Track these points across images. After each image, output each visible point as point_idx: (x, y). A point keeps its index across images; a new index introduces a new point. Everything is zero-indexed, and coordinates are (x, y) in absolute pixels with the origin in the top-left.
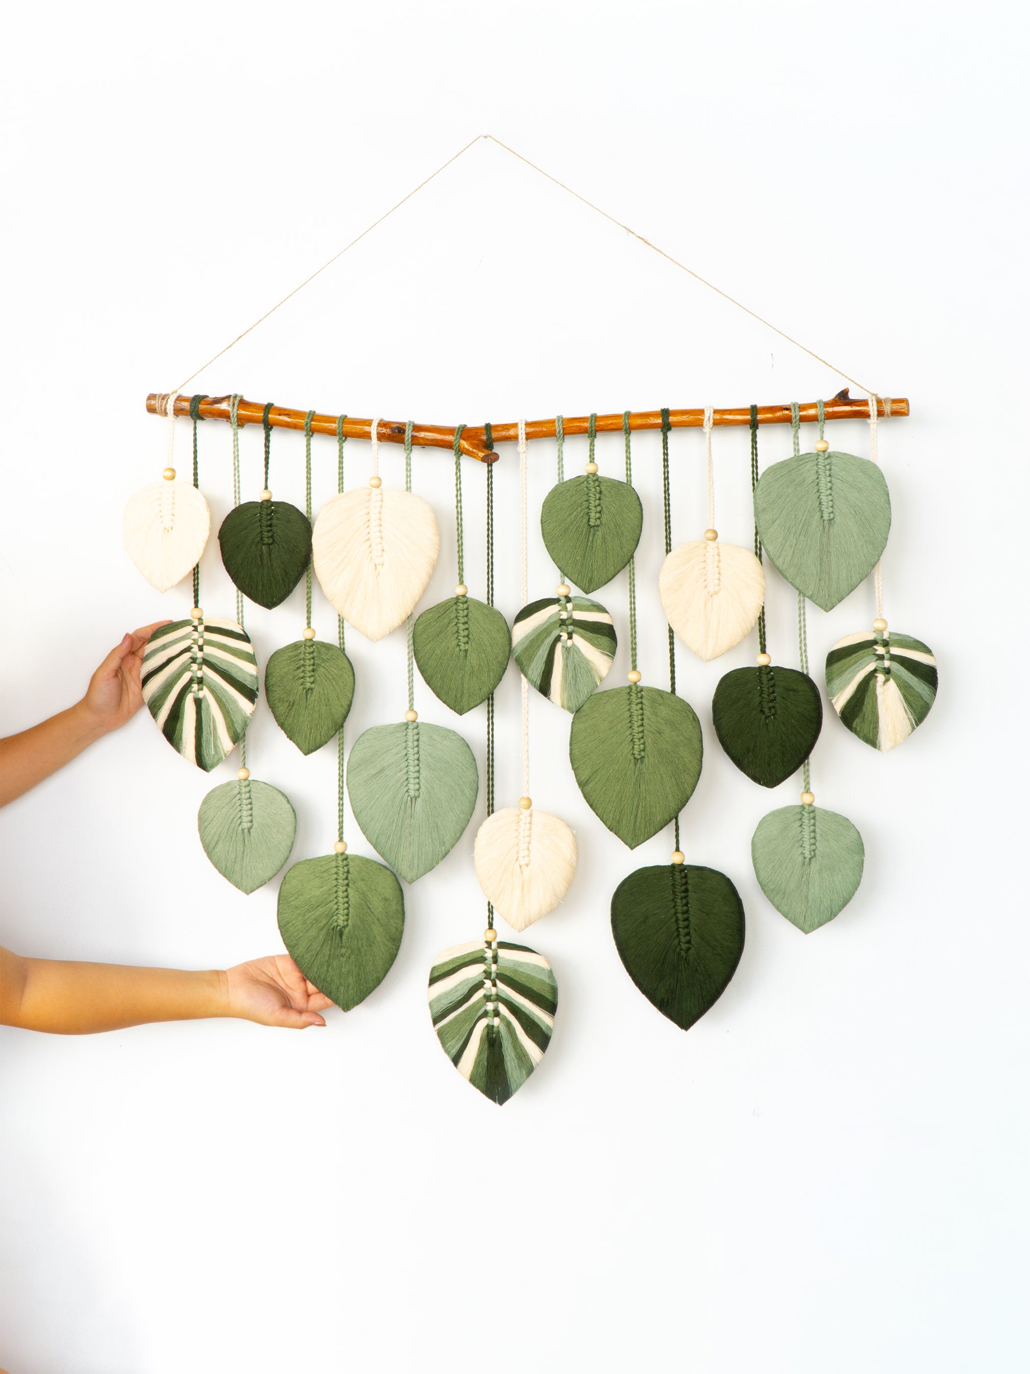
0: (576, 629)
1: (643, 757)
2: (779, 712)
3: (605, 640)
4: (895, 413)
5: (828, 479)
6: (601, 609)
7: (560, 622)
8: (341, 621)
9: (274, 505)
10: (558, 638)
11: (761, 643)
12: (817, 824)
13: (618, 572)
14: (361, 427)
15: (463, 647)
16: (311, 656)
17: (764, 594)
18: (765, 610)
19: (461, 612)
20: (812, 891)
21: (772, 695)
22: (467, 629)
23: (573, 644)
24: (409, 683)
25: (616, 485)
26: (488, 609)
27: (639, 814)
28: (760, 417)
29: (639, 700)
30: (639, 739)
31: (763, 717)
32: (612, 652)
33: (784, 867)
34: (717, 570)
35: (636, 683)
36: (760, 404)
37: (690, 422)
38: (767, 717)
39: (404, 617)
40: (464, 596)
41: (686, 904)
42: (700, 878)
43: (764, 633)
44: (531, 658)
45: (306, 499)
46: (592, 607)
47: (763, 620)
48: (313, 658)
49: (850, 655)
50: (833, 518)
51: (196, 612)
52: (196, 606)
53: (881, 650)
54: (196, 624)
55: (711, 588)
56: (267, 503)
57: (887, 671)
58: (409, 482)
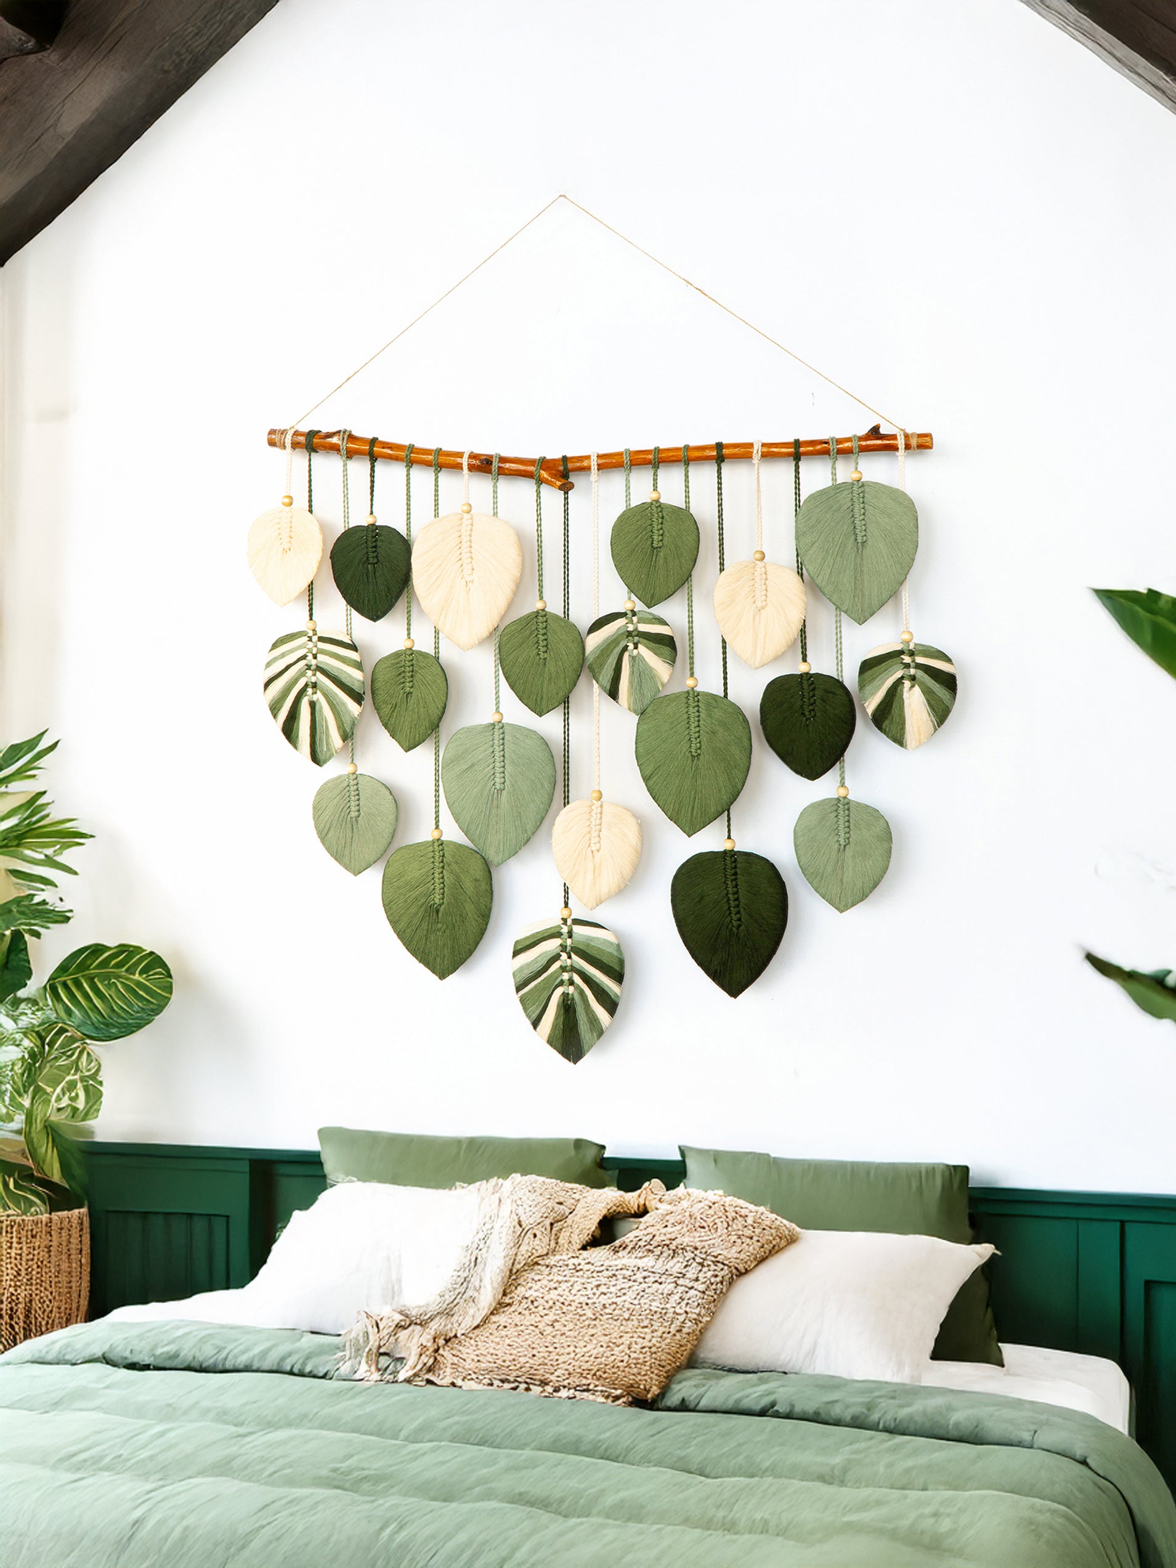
0: (641, 640)
1: (699, 755)
2: (818, 714)
3: (666, 650)
4: (921, 446)
5: (862, 505)
6: (663, 622)
7: (627, 634)
8: (437, 632)
9: (378, 529)
10: (626, 648)
11: (802, 653)
12: (851, 814)
13: (678, 589)
14: (453, 459)
15: (542, 655)
16: (411, 663)
17: (805, 609)
18: (806, 623)
19: (540, 624)
20: (847, 874)
21: (812, 699)
22: (546, 640)
23: (639, 653)
24: (496, 688)
25: (676, 510)
26: (565, 621)
27: (696, 806)
28: (802, 449)
29: (696, 704)
30: (696, 738)
31: (804, 719)
32: (672, 661)
33: (822, 853)
34: (764, 587)
35: (693, 689)
36: (802, 439)
37: (740, 453)
38: (807, 719)
39: (492, 629)
40: (543, 610)
41: (736, 886)
42: (748, 863)
43: (805, 643)
44: (602, 666)
45: (406, 521)
46: (654, 620)
47: (805, 633)
48: (412, 665)
49: (880, 664)
50: (866, 541)
51: (311, 625)
52: (311, 619)
53: (907, 659)
54: (311, 634)
55: (759, 604)
56: (373, 527)
57: (913, 678)
58: (495, 508)
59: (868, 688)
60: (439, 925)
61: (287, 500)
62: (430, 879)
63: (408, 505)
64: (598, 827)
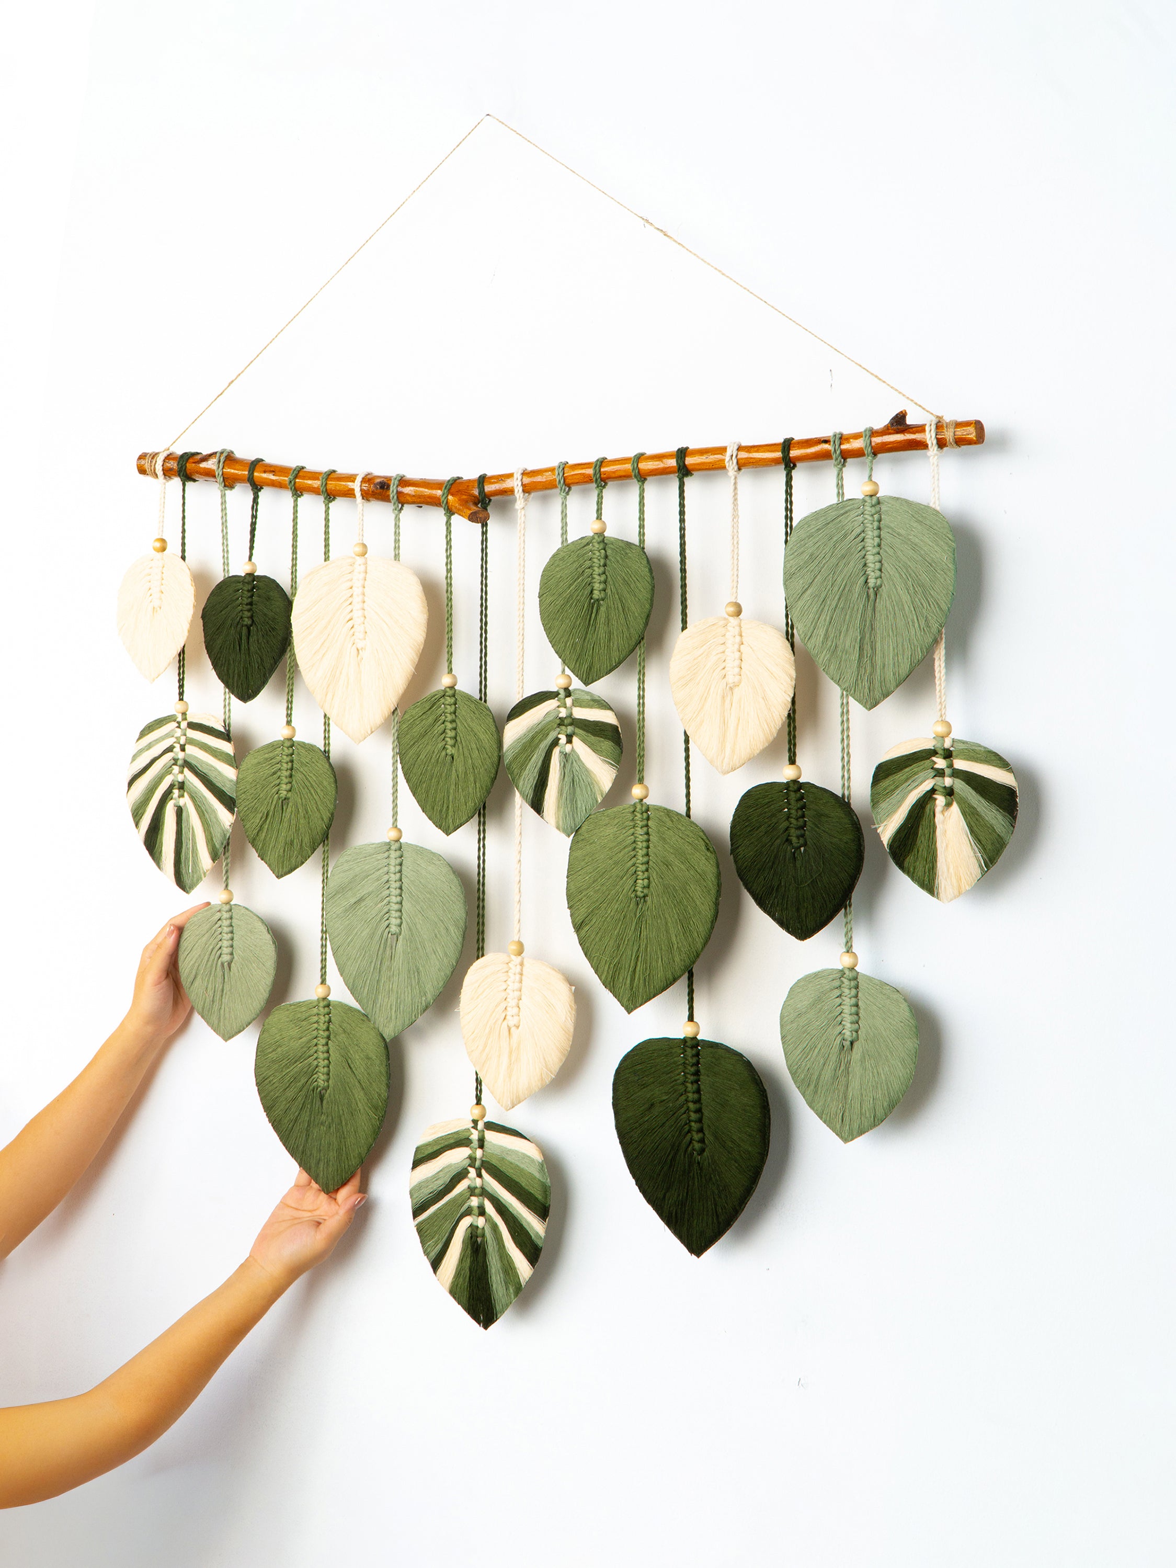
0: (577, 731)
1: (646, 896)
2: (810, 842)
3: (608, 745)
4: (964, 441)
5: (876, 532)
6: (604, 706)
7: (558, 721)
8: (326, 718)
9: (256, 579)
10: (555, 742)
11: (790, 751)
12: (860, 994)
13: (624, 658)
14: (344, 483)
15: (450, 750)
16: (290, 758)
17: (794, 685)
19: (449, 707)
20: (852, 1085)
21: (801, 820)
22: (455, 729)
23: (573, 749)
24: (393, 787)
25: (626, 547)
26: (480, 705)
28: (794, 453)
29: (646, 821)
30: (643, 872)
31: (791, 849)
32: (616, 759)
33: (817, 1051)
34: (738, 654)
35: (641, 800)
36: (794, 438)
37: (710, 463)
38: (796, 850)
39: (389, 712)
40: (453, 688)
43: (794, 740)
44: (523, 766)
45: (291, 571)
46: (592, 703)
47: (794, 721)
48: (292, 761)
49: (902, 769)
50: (881, 586)
51: (180, 707)
52: (181, 699)
53: (940, 763)
54: (179, 719)
55: (731, 679)
56: (251, 576)
57: (949, 792)
58: (397, 548)
59: (883, 805)
60: (323, 1118)
61: (158, 545)
62: (312, 1052)
63: (294, 546)
64: (517, 994)
